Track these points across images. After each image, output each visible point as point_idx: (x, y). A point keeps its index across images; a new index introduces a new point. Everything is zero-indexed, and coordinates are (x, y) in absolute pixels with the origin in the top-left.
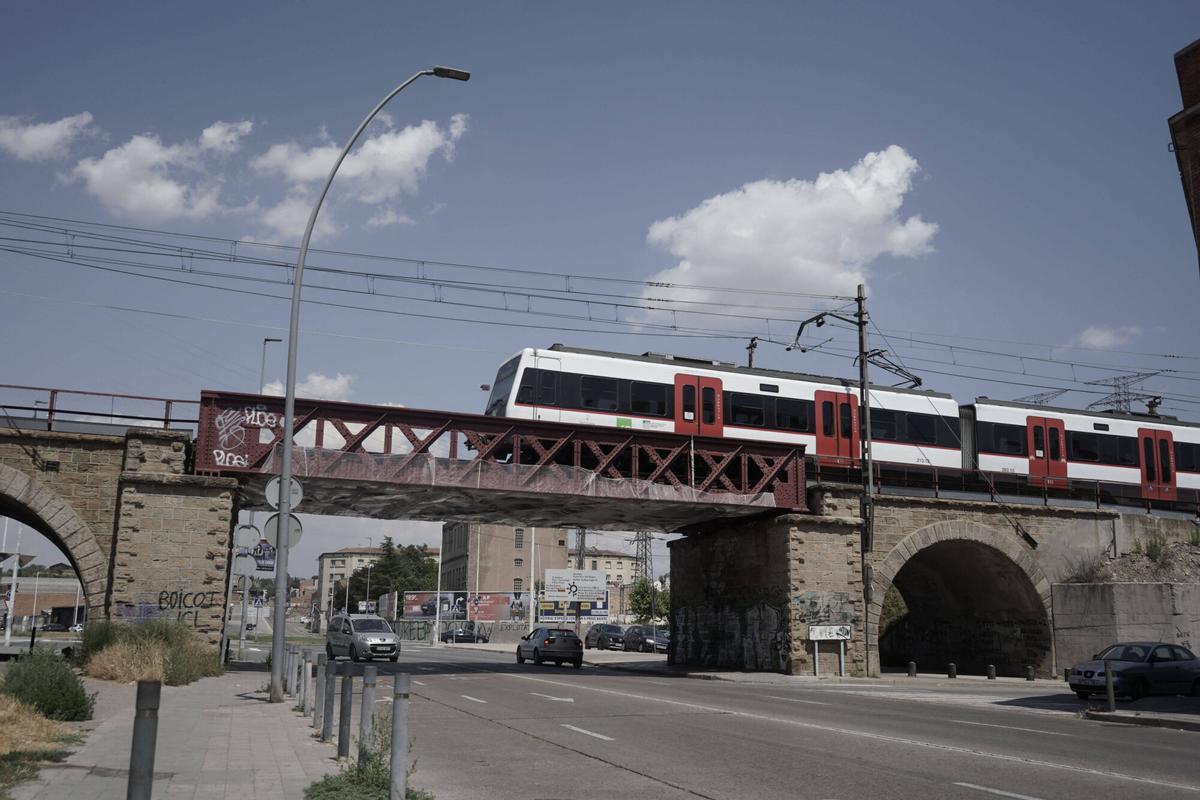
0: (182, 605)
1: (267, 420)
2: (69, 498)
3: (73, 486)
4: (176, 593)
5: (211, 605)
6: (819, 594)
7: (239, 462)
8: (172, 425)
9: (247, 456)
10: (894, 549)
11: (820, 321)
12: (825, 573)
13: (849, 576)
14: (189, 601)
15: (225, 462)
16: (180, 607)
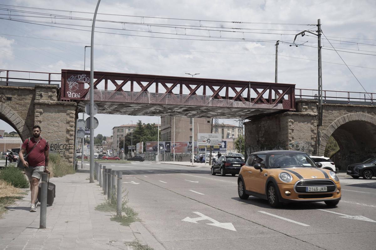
0: (59, 149)
1: (86, 80)
2: (16, 110)
3: (17, 106)
4: (56, 144)
5: (69, 149)
6: (300, 143)
7: (77, 96)
8: (52, 83)
9: (79, 94)
10: (331, 124)
11: (303, 34)
12: (302, 134)
13: (311, 136)
14: (61, 147)
15: (71, 96)
16: (58, 150)
